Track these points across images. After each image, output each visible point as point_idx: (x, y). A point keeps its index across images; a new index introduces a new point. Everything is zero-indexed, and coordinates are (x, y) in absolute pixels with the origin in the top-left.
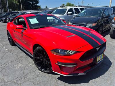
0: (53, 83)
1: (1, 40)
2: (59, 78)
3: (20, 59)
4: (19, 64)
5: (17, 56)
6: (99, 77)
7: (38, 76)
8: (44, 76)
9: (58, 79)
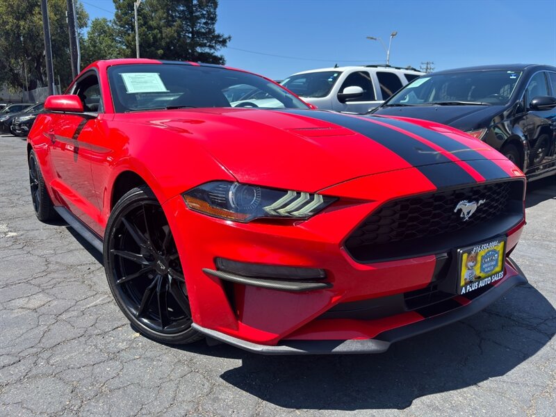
0: (189, 397)
1: (4, 199)
2: (229, 377)
3: (56, 275)
4: (41, 295)
5: (48, 263)
6: (475, 383)
7: (114, 356)
8: (147, 358)
9: (222, 377)
